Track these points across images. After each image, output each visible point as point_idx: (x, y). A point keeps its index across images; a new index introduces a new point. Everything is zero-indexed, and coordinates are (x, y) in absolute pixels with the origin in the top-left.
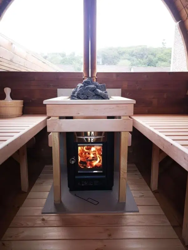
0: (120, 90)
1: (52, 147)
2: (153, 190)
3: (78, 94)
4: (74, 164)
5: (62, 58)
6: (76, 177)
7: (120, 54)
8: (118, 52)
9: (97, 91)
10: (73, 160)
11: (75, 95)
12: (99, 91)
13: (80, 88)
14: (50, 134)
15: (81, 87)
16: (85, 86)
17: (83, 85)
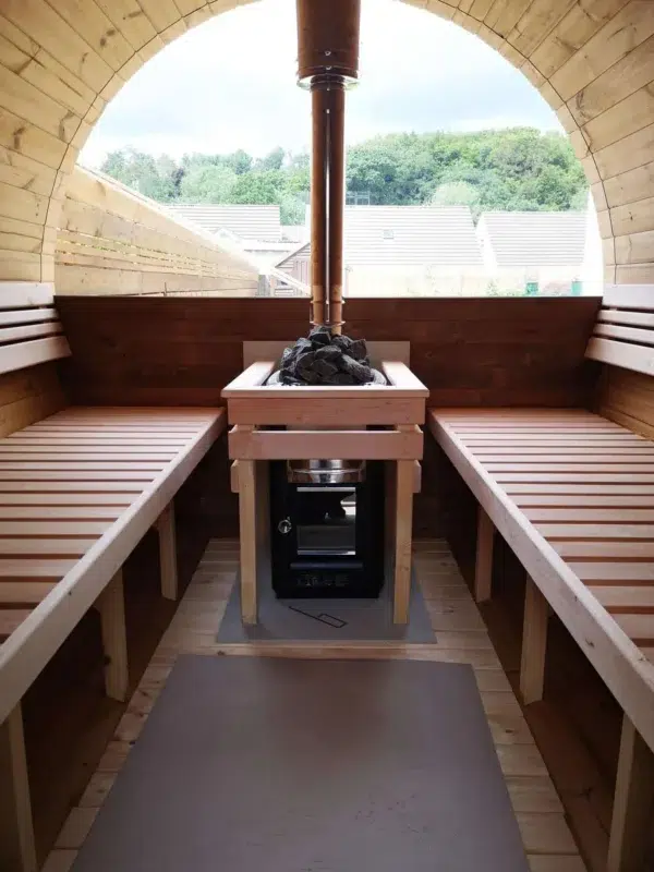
0: (407, 344)
1: (238, 494)
2: (479, 599)
3: (299, 367)
4: (289, 533)
5: (235, 179)
6: (292, 565)
7: (441, 160)
8: (435, 155)
9: (344, 362)
10: (284, 524)
11: (292, 369)
12: (349, 360)
13: (303, 352)
14: (234, 464)
15: (306, 350)
16: (314, 347)
17: (309, 345)
